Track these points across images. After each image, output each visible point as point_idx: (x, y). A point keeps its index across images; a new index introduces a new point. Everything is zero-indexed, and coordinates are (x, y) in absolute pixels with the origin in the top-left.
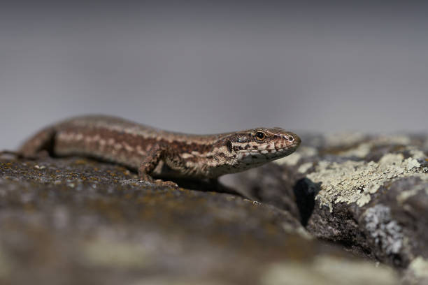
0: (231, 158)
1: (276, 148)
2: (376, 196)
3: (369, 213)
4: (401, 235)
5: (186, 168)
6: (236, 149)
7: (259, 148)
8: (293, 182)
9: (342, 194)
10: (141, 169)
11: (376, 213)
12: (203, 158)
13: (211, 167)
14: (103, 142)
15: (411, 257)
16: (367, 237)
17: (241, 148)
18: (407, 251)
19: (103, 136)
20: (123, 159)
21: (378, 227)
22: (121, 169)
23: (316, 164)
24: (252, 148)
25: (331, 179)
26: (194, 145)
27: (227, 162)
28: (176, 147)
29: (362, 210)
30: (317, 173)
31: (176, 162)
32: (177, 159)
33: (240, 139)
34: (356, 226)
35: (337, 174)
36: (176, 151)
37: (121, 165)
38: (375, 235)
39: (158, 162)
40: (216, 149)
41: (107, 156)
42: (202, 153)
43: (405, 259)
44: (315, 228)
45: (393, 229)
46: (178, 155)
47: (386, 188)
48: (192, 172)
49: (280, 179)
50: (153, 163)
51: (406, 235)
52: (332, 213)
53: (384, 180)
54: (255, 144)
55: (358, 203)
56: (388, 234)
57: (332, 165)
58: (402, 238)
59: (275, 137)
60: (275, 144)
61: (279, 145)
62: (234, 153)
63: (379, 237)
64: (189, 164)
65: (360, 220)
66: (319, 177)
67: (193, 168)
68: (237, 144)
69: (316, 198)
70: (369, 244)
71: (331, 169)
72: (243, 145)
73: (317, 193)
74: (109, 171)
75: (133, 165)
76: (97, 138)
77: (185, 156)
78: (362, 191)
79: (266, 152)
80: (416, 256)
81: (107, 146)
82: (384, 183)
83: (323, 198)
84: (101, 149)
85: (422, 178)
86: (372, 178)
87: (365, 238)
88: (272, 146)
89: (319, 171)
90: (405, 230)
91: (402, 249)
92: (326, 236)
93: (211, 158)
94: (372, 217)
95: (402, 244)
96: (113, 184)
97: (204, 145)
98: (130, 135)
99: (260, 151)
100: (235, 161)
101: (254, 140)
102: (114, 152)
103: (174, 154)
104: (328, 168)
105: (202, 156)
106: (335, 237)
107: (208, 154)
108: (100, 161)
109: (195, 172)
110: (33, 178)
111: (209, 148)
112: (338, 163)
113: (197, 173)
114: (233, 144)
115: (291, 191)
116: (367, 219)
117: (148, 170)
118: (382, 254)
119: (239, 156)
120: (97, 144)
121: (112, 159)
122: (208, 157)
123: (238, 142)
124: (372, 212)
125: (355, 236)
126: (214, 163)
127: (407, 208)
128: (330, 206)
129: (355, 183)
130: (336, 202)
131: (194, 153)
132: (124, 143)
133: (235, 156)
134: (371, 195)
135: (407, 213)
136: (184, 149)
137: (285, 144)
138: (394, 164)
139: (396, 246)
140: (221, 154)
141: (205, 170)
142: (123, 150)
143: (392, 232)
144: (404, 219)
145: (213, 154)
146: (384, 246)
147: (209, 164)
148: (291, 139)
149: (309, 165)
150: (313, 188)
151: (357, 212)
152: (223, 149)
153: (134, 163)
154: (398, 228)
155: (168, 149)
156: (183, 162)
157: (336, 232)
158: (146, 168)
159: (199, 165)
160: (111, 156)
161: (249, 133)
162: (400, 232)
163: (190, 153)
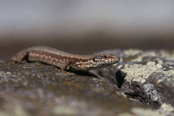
0: (95, 65)
1: (111, 61)
2: (148, 80)
3: (146, 86)
4: (158, 95)
5: (78, 68)
6: (97, 61)
7: (105, 61)
8: (115, 72)
9: (135, 78)
10: (62, 68)
11: (148, 86)
12: (84, 64)
13: (87, 67)
14: (47, 57)
15: (161, 103)
16: (145, 94)
17: (98, 61)
18: (160, 101)
19: (46, 55)
20: (54, 64)
21: (149, 91)
22: (54, 67)
23: (124, 65)
24: (102, 61)
25: (130, 72)
26: (81, 59)
27: (93, 66)
28: (74, 60)
29: (143, 85)
30: (125, 69)
31: (74, 65)
32: (75, 64)
33: (98, 58)
34: (140, 90)
35: (132, 70)
36: (74, 62)
37: (53, 66)
38: (148, 94)
39: (68, 66)
40: (89, 61)
41: (48, 62)
42: (84, 62)
43: (159, 103)
44: (124, 89)
45: (155, 92)
46: (75, 63)
47: (152, 77)
48: (80, 69)
49: (110, 69)
50: (66, 66)
51: (159, 95)
52: (131, 85)
53: (150, 73)
54: (104, 60)
55: (141, 82)
56: (153, 94)
57: (129, 66)
58: (158, 96)
59: (111, 57)
60: (111, 60)
61: (112, 60)
62: (96, 63)
63: (149, 95)
64: (79, 66)
65: (142, 88)
66: (125, 71)
67: (80, 68)
68: (97, 60)
69: (125, 79)
70: (145, 97)
71: (130, 67)
72: (99, 60)
73: (125, 77)
74: (50, 69)
75: (58, 66)
76: (44, 56)
77: (77, 63)
78: (142, 77)
79: (108, 63)
80: (163, 103)
81: (48, 59)
82: (151, 75)
83: (127, 79)
84: (46, 60)
85: (164, 73)
86: (146, 72)
87: (144, 95)
88: (110, 60)
89: (125, 68)
90: (159, 93)
91: (158, 100)
92: (128, 92)
93: (87, 64)
94: (147, 88)
95: (158, 98)
96: (53, 75)
97: (84, 59)
98: (57, 55)
99: (105, 62)
100: (96, 65)
101: (103, 58)
102: (51, 61)
103: (74, 63)
104: (128, 67)
105: (84, 63)
106: (132, 93)
107: (86, 63)
108: (46, 64)
109: (81, 69)
110: (24, 73)
111: (86, 60)
112: (132, 65)
113: (82, 69)
114: (96, 60)
115: (115, 75)
116: (145, 88)
117: (64, 69)
118: (150, 101)
119: (98, 64)
120: (45, 58)
121: (50, 63)
122: (86, 64)
123: (97, 59)
124: (147, 86)
125: (140, 93)
126: (88, 66)
127: (160, 85)
128: (130, 82)
129: (139, 74)
130: (133, 81)
131: (81, 62)
132: (55, 58)
133: (96, 64)
134: (146, 79)
135: (160, 87)
136: (77, 61)
137: (114, 60)
138: (153, 66)
139: (156, 99)
140: (91, 63)
141: (85, 68)
142: (55, 60)
143: (154, 93)
144: (159, 89)
145: (88, 63)
146: (151, 98)
147: (86, 66)
148: (117, 58)
149: (121, 66)
150: (123, 75)
151: (141, 85)
152: (92, 61)
153: (59, 65)
154: (157, 92)
155: (71, 61)
156: (77, 65)
157: (132, 91)
158: (64, 68)
159: (82, 67)
160: (50, 62)
161: (101, 55)
162: (157, 94)
163: (79, 62)
